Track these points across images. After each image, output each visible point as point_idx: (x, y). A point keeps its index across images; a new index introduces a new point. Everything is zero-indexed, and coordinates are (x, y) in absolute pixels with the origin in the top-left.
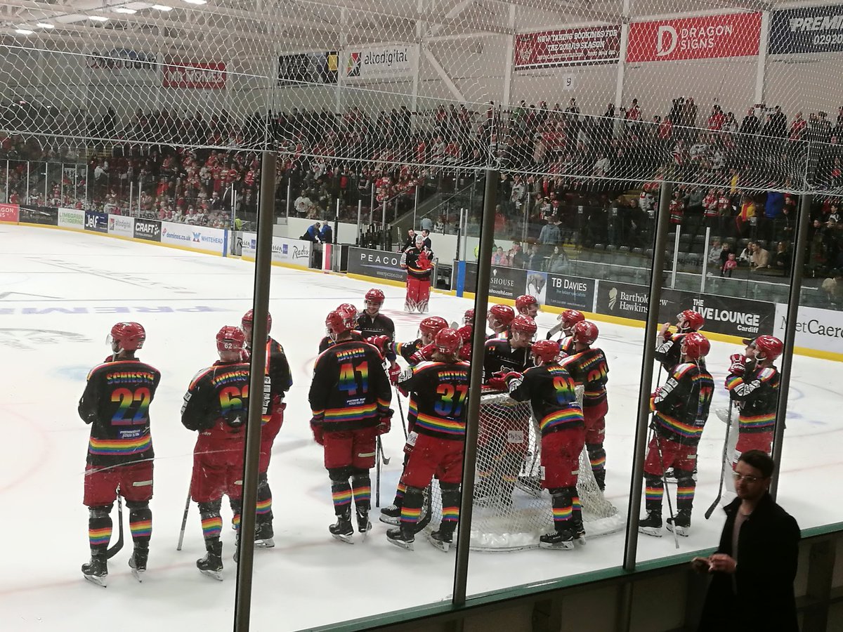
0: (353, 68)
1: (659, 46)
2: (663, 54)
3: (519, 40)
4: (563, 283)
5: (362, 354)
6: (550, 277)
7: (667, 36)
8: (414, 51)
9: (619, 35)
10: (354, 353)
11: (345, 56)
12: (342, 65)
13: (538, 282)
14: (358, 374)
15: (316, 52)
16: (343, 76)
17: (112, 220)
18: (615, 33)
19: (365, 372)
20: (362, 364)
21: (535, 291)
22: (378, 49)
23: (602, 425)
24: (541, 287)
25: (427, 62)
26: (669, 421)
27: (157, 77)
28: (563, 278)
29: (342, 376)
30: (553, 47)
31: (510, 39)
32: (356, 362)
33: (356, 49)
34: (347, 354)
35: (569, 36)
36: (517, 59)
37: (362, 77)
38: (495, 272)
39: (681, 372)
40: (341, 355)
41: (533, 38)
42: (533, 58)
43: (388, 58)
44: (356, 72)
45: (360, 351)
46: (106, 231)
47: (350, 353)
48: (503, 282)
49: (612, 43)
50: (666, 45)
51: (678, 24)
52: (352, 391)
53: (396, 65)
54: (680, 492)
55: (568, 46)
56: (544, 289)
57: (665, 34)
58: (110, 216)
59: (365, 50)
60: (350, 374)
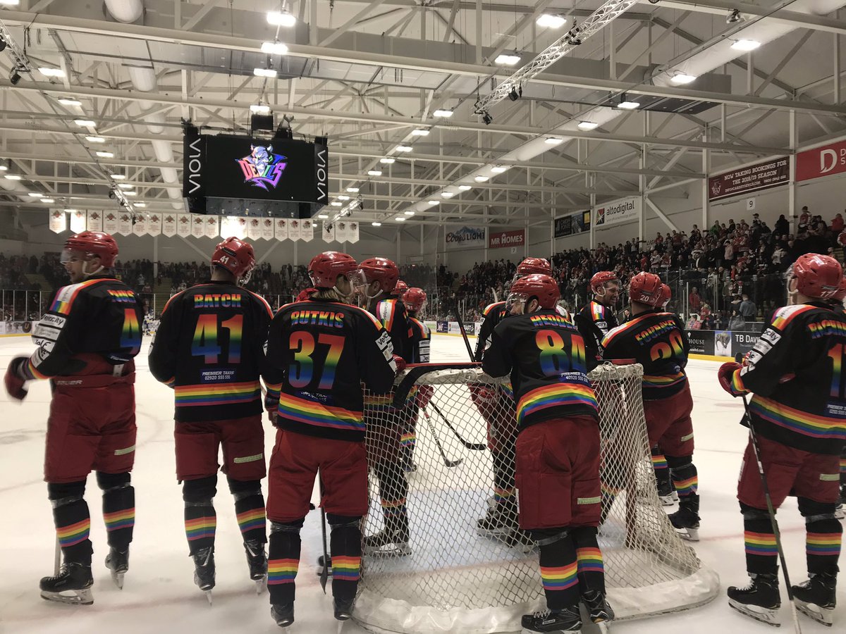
0: (600, 218)
1: (823, 166)
2: (825, 171)
3: (711, 181)
4: (745, 339)
5: (236, 302)
6: (733, 335)
7: (828, 157)
8: (638, 201)
9: (788, 163)
10: (223, 299)
11: (594, 212)
12: (592, 219)
13: (725, 339)
14: (223, 333)
15: (576, 213)
16: (593, 225)
17: (450, 325)
18: (784, 163)
19: (236, 332)
20: (234, 317)
21: (722, 346)
22: (614, 204)
23: (688, 429)
24: (727, 344)
25: (648, 206)
26: (772, 408)
27: (485, 243)
28: (744, 334)
29: (198, 333)
30: (737, 182)
31: (705, 181)
32: (223, 313)
33: (600, 207)
34: (211, 299)
35: (747, 172)
36: (711, 194)
37: (606, 223)
38: (689, 334)
39: (785, 317)
40: (201, 299)
41: (721, 177)
42: (722, 192)
43: (621, 209)
44: (602, 221)
45: (234, 299)
46: (447, 332)
47: (217, 299)
48: (696, 341)
49: (784, 171)
50: (828, 163)
51: (836, 147)
52: (211, 357)
53: (627, 212)
54: (813, 542)
55: (749, 179)
56: (730, 345)
57: (826, 155)
58: (449, 323)
59: (606, 206)
60: (211, 331)
